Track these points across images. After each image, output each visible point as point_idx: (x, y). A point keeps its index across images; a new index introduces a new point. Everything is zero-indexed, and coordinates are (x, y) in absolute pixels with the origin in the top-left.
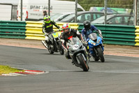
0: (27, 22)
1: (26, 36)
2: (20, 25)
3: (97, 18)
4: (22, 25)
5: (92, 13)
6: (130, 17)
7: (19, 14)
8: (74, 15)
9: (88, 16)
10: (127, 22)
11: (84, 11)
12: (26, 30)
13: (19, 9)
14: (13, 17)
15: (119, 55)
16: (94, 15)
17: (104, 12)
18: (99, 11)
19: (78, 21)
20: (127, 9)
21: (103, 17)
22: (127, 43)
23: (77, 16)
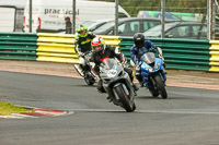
0: (39, 34)
1: (37, 56)
2: (28, 39)
3: (149, 28)
4: (32, 39)
5: (141, 21)
6: (201, 27)
7: (27, 23)
8: (113, 24)
9: (136, 26)
10: (196, 34)
11: (129, 18)
12: (37, 46)
13: (27, 15)
14: (17, 26)
15: (184, 85)
16: (145, 24)
17: (160, 18)
18: (153, 18)
19: (120, 33)
20: (197, 15)
21: (160, 27)
22: (197, 68)
23: (118, 24)
